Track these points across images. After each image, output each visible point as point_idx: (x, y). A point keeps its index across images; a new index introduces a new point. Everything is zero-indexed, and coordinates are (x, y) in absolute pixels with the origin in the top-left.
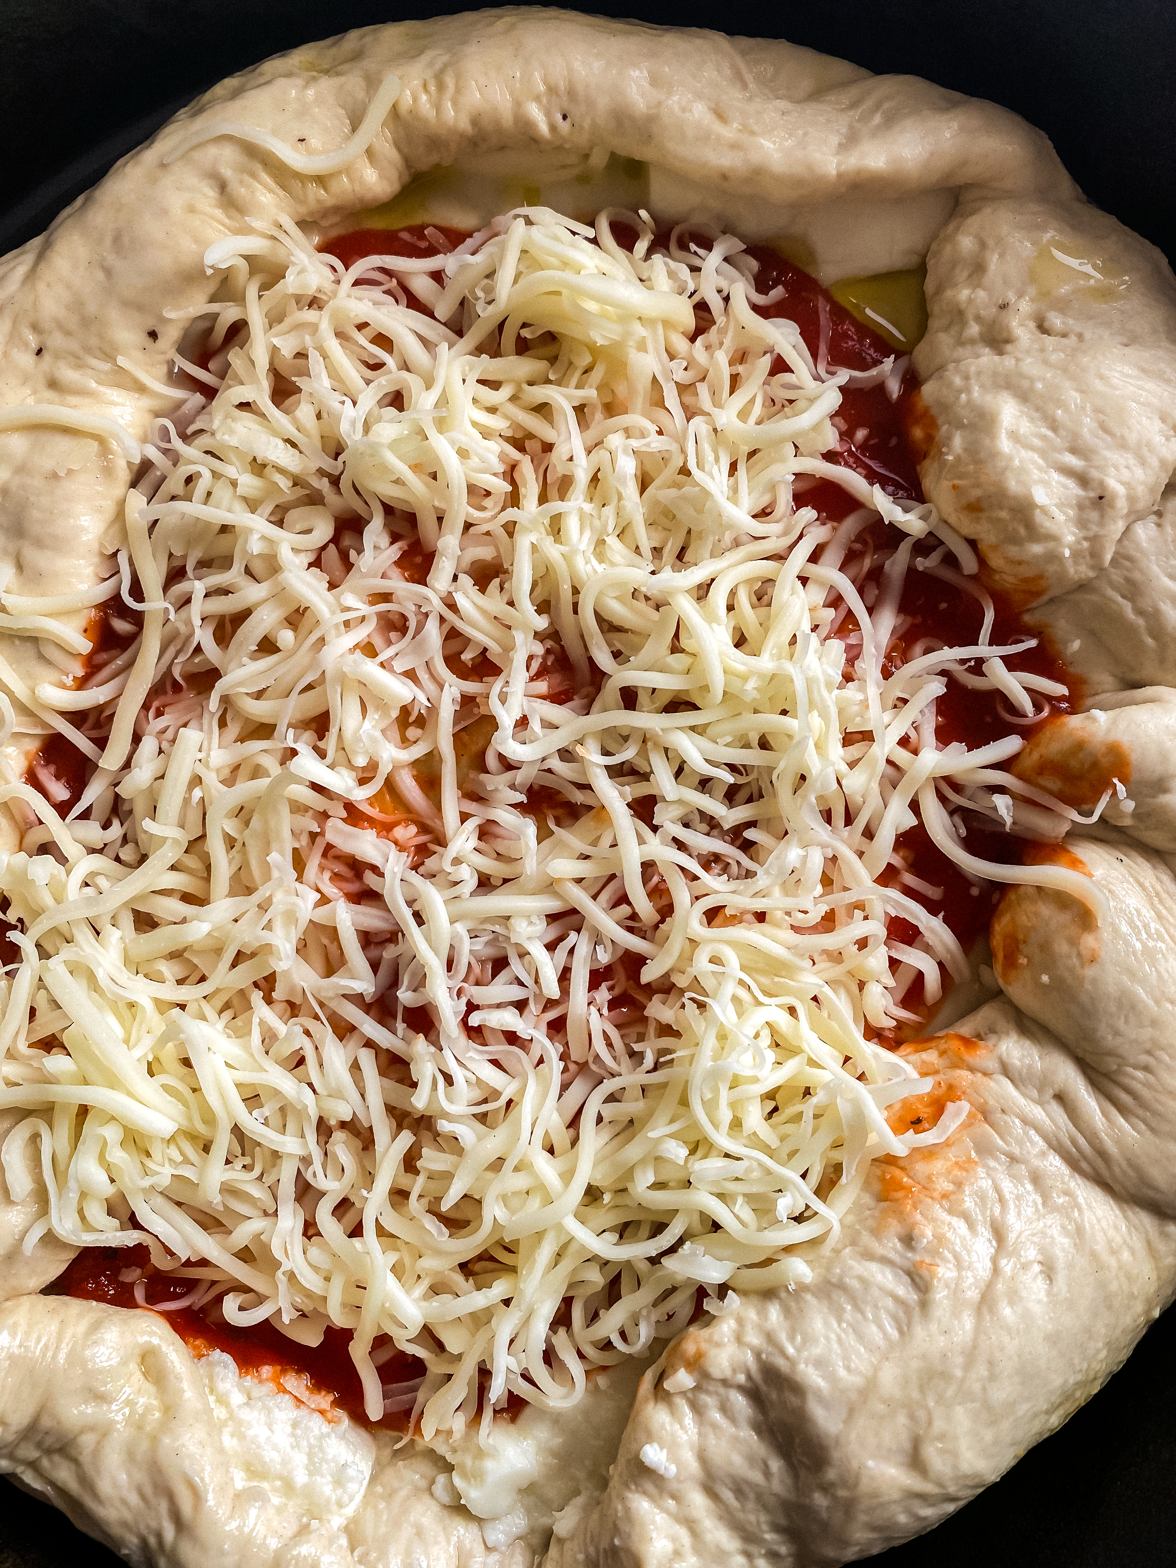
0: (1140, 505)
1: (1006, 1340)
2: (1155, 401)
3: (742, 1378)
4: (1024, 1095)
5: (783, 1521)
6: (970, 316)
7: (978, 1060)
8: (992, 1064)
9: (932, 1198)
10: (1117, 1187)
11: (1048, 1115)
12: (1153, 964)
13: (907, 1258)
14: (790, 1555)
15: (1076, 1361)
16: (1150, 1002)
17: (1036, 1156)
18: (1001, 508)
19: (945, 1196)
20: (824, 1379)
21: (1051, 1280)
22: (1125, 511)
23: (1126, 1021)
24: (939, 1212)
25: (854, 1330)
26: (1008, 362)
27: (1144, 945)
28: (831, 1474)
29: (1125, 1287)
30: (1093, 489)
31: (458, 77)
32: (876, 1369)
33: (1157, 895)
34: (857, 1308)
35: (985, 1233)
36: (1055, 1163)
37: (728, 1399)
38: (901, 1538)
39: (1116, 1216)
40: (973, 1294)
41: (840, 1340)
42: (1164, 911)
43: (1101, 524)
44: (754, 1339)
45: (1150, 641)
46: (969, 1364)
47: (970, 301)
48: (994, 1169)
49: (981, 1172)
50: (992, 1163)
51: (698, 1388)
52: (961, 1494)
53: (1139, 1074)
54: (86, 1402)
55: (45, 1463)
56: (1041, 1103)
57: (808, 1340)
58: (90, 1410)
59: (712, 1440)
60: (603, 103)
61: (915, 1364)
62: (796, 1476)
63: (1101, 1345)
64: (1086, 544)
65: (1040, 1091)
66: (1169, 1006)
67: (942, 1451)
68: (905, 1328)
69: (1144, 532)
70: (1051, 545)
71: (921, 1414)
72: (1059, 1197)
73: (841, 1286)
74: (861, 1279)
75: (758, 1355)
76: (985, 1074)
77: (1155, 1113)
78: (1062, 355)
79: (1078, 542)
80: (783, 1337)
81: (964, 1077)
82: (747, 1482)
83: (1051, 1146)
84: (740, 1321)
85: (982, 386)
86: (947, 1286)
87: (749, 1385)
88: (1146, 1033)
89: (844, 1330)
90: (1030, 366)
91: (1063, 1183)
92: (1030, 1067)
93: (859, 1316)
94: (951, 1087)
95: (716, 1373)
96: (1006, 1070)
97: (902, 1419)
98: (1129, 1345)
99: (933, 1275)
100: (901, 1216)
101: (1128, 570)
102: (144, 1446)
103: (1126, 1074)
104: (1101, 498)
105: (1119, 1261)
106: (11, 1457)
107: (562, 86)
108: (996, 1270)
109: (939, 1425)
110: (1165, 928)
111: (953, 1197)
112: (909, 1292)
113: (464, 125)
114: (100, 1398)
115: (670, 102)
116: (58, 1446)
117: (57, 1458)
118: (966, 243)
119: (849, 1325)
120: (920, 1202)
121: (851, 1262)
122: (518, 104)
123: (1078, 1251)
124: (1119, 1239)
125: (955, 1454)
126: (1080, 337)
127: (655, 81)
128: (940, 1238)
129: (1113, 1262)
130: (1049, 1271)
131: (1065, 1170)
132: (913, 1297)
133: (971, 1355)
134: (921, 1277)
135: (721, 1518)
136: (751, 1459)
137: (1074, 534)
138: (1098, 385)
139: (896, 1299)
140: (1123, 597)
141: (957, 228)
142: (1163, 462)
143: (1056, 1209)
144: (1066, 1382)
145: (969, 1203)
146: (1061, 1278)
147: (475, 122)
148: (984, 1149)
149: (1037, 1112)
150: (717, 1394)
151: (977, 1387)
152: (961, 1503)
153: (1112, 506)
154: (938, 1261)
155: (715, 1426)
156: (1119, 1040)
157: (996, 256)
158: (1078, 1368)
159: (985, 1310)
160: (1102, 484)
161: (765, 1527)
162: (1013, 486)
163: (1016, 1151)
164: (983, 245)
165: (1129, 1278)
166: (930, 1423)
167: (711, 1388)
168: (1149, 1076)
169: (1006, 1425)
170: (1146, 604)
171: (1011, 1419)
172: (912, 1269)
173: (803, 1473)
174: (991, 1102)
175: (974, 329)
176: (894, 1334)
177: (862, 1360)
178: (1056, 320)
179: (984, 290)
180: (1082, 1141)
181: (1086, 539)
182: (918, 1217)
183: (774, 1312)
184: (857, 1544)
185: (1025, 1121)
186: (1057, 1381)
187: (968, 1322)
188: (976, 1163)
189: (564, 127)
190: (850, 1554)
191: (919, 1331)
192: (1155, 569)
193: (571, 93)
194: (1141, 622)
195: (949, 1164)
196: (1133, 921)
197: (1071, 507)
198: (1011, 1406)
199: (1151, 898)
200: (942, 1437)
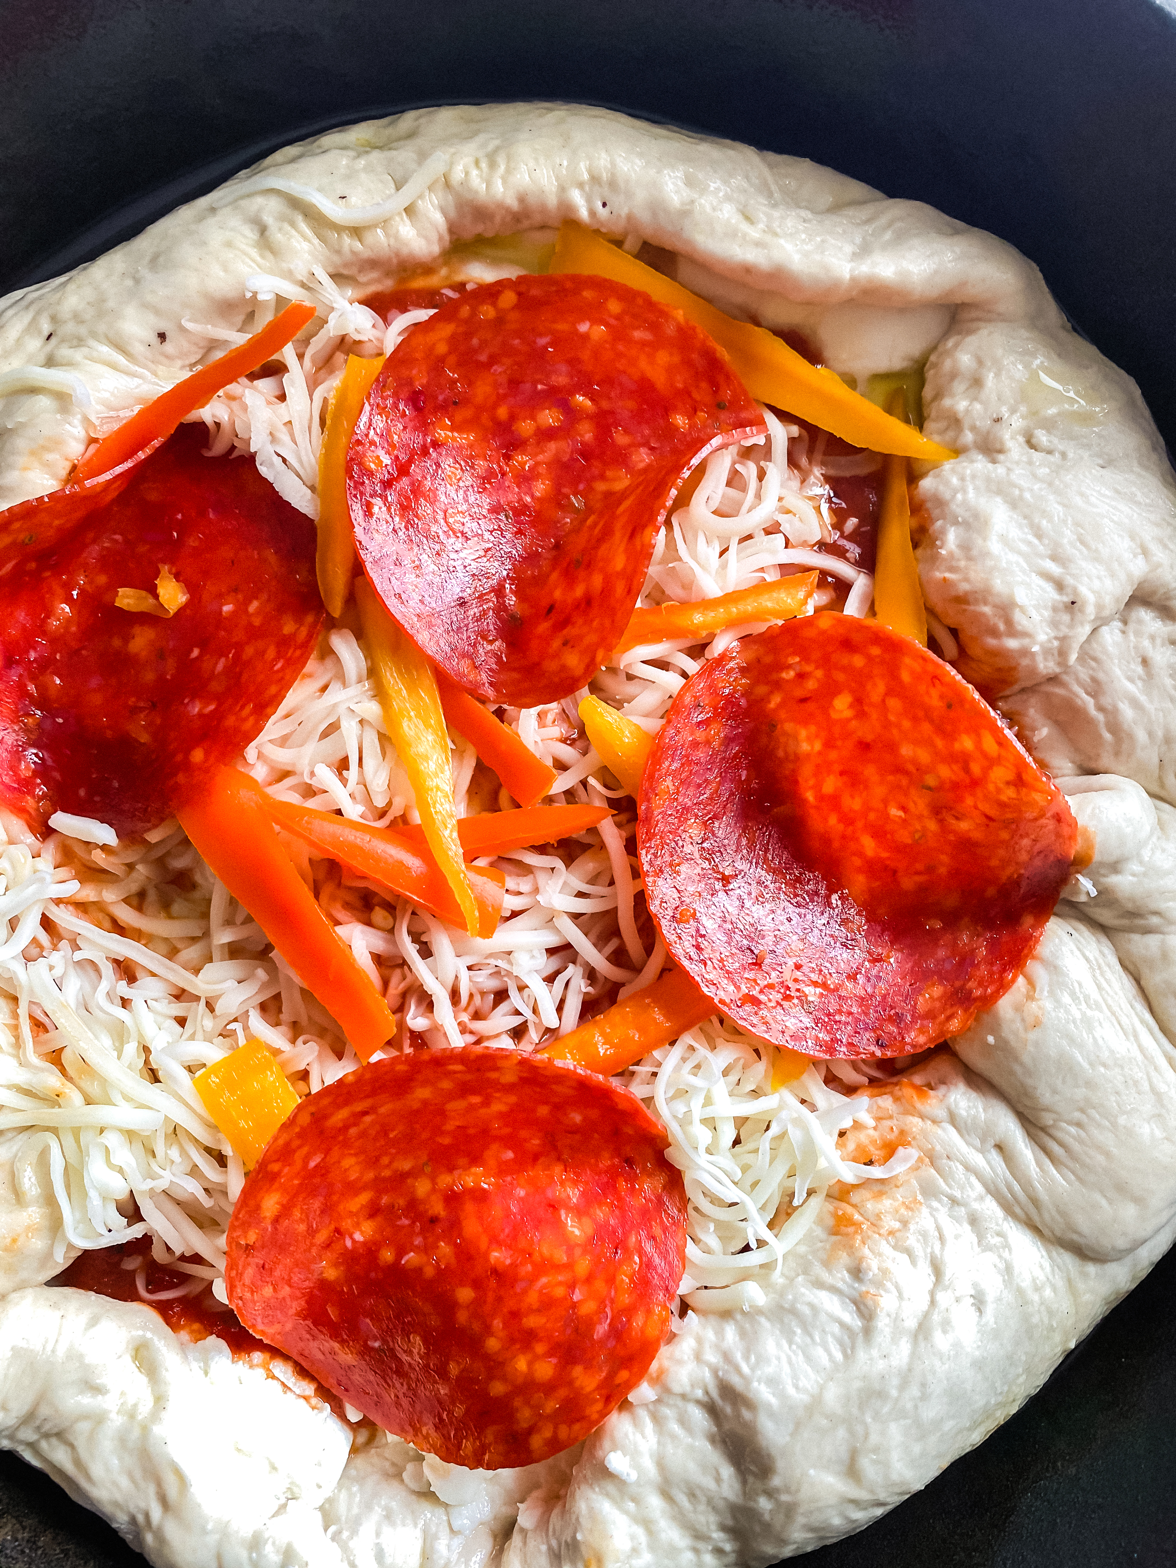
0: (1106, 613)
1: (937, 1363)
2: (1126, 521)
3: (699, 1393)
4: (968, 1143)
5: (730, 1522)
6: (966, 424)
7: (928, 1108)
8: (941, 1113)
9: (880, 1234)
10: (1046, 1231)
11: (989, 1163)
12: (1090, 1029)
13: (854, 1288)
14: (734, 1551)
15: (998, 1384)
16: (1085, 1065)
17: (975, 1200)
18: (986, 603)
19: (891, 1233)
20: (774, 1395)
21: (980, 1311)
22: (1092, 617)
23: (1064, 1082)
24: (884, 1247)
25: (804, 1353)
26: (1000, 470)
27: (1084, 1014)
28: (776, 1481)
29: (1046, 1320)
30: (1067, 595)
31: (509, 158)
32: (822, 1388)
33: (1100, 968)
34: (807, 1332)
35: (924, 1268)
36: (991, 1208)
37: (686, 1411)
38: (832, 1537)
39: (1042, 1256)
40: (911, 1323)
41: (790, 1362)
42: (1104, 984)
43: (1071, 626)
44: (712, 1357)
45: (1107, 736)
46: (904, 1385)
47: (967, 411)
48: (937, 1210)
49: (925, 1211)
50: (935, 1204)
51: (659, 1401)
52: (889, 1500)
53: (1073, 1130)
54: (81, 1392)
55: (44, 1445)
56: (982, 1151)
57: (762, 1359)
58: (86, 1401)
59: (670, 1449)
60: (641, 196)
61: (857, 1384)
62: (744, 1482)
63: (1020, 1370)
64: (1056, 643)
65: (983, 1141)
66: (1102, 1070)
67: (876, 1462)
68: (849, 1351)
69: (1111, 636)
70: (1026, 641)
71: (859, 1429)
72: (992, 1237)
73: (793, 1312)
74: (812, 1306)
75: (715, 1372)
76: (934, 1122)
77: (1083, 1165)
78: (1047, 470)
79: (1049, 641)
80: (738, 1357)
81: (915, 1123)
82: (700, 1487)
83: (989, 1191)
84: (700, 1341)
85: (976, 488)
86: (889, 1315)
87: (706, 1399)
88: (1080, 1093)
89: (794, 1352)
90: (1019, 476)
91: (997, 1225)
92: (975, 1118)
93: (808, 1340)
94: (902, 1132)
95: (676, 1388)
96: (953, 1119)
97: (841, 1433)
98: (1047, 1371)
99: (876, 1304)
100: (851, 1249)
101: (1093, 669)
102: (136, 1433)
103: (1062, 1130)
104: (1073, 603)
105: (1041, 1297)
106: (11, 1437)
107: (605, 176)
108: (933, 1302)
109: (874, 1438)
110: (1104, 1000)
111: (898, 1234)
112: (853, 1318)
113: (512, 202)
114: (97, 1390)
115: (703, 201)
116: (55, 1430)
117: (54, 1441)
118: (965, 359)
119: (798, 1347)
120: (869, 1237)
121: (803, 1290)
122: (562, 189)
123: (1006, 1287)
124: (1042, 1277)
125: (886, 1465)
126: (1064, 455)
127: (690, 182)
128: (884, 1272)
129: (1036, 1298)
130: (979, 1302)
131: (999, 1213)
132: (856, 1323)
133: (906, 1377)
134: (865, 1305)
135: (674, 1518)
136: (704, 1467)
137: (1047, 634)
138: (1078, 501)
139: (842, 1325)
140: (1088, 693)
141: (956, 345)
142: (1129, 576)
143: (988, 1248)
144: (988, 1403)
145: (912, 1241)
146: (990, 1310)
147: (522, 199)
148: (929, 1191)
149: (977, 1159)
150: (676, 1406)
151: (909, 1406)
152: (889, 1508)
153: (1081, 611)
154: (882, 1292)
155: (673, 1437)
156: (1057, 1097)
157: (991, 375)
158: (999, 1391)
159: (921, 1337)
160: (1075, 590)
161: (713, 1527)
162: (998, 585)
163: (957, 1194)
164: (980, 362)
165: (1051, 1313)
166: (867, 1436)
167: (671, 1402)
168: (1081, 1132)
169: (933, 1439)
170: (1106, 701)
171: (938, 1434)
172: (858, 1298)
173: (751, 1479)
174: (938, 1147)
175: (968, 437)
176: (839, 1356)
177: (810, 1380)
178: (1042, 437)
179: (981, 403)
180: (1017, 1187)
181: (1056, 638)
182: (866, 1251)
183: (730, 1333)
184: (795, 1543)
185: (968, 1168)
186: (980, 1402)
187: (905, 1347)
188: (921, 1204)
189: (602, 213)
190: (788, 1552)
191: (861, 1355)
192: (1117, 672)
193: (613, 184)
194: (1100, 717)
195: (896, 1204)
196: (1075, 993)
197: (1045, 608)
198: (937, 1423)
199: (1094, 970)
200: (876, 1450)
